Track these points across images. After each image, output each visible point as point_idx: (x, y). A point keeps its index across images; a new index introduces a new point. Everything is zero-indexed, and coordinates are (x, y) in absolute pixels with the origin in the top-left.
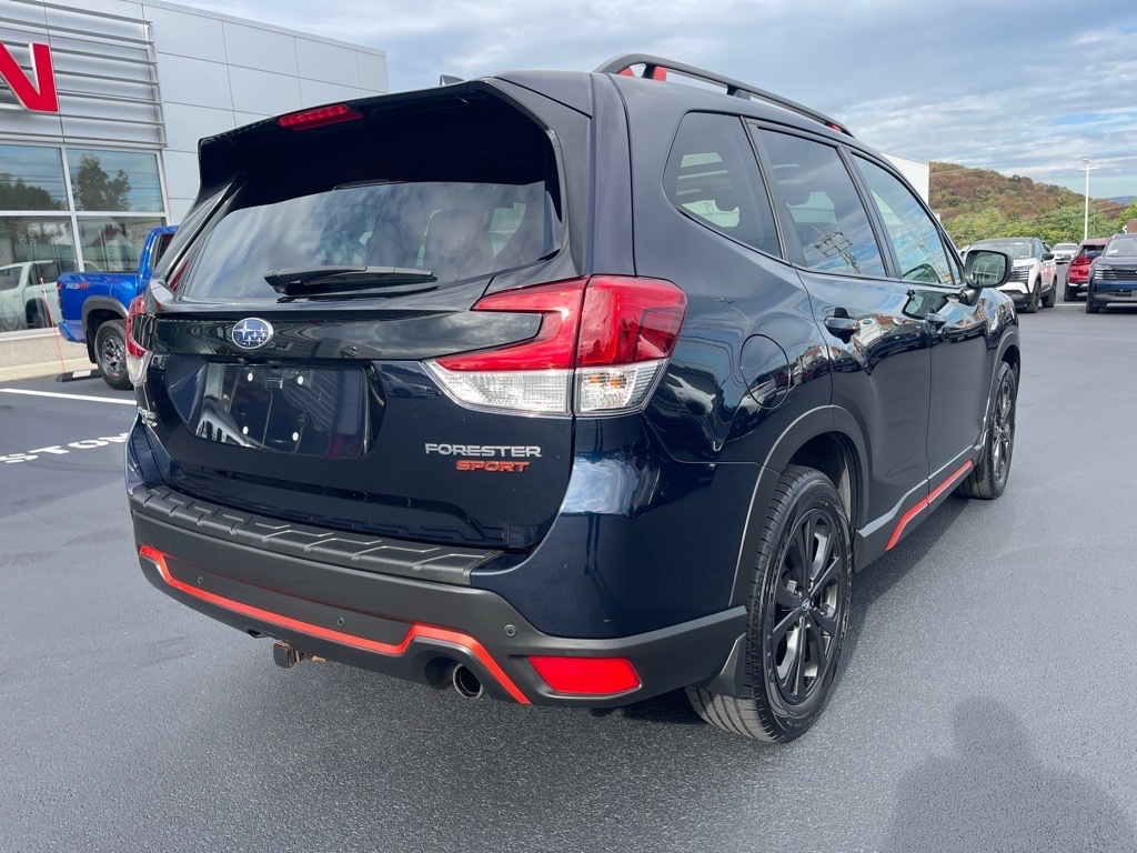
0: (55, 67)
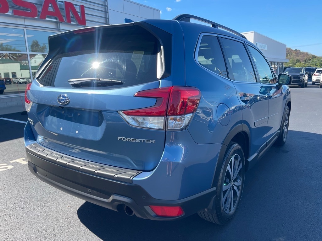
0: (86, 12)
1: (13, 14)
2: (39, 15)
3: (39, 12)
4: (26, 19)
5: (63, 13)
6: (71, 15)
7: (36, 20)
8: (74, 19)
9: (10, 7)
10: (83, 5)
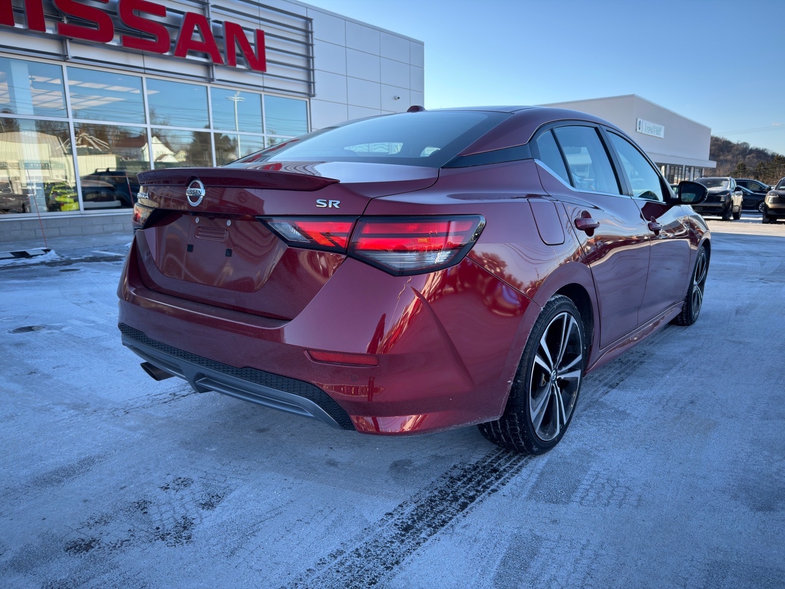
0: (267, 44)
1: (121, 45)
2: (172, 48)
3: (173, 42)
4: (147, 55)
5: (222, 46)
6: (237, 50)
7: (166, 58)
8: (242, 59)
9: (116, 31)
10: (262, 29)
